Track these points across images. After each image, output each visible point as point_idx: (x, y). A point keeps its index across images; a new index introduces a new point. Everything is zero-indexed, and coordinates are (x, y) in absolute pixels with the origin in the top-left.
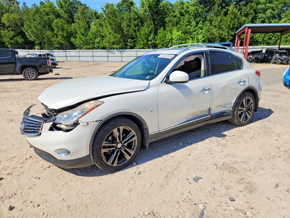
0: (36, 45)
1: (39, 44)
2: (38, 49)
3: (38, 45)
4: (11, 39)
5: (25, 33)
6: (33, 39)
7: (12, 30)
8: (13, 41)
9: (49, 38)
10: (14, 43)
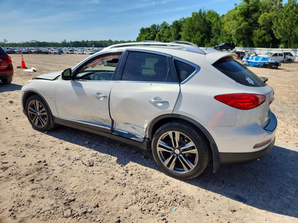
0: (281, 43)
1: (285, 42)
2: (282, 48)
3: (283, 43)
4: (260, 38)
5: (273, 31)
6: (279, 37)
7: (264, 29)
8: (260, 40)
9: (296, 35)
10: (261, 42)
